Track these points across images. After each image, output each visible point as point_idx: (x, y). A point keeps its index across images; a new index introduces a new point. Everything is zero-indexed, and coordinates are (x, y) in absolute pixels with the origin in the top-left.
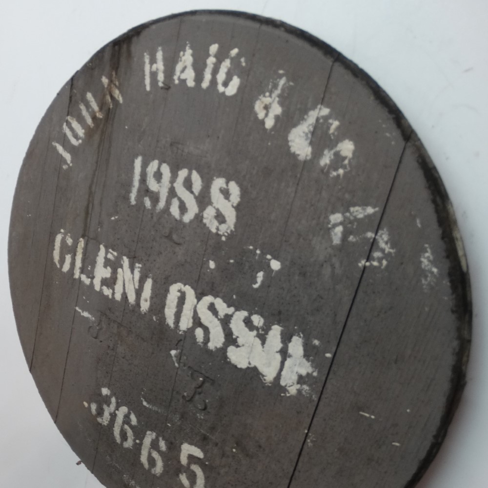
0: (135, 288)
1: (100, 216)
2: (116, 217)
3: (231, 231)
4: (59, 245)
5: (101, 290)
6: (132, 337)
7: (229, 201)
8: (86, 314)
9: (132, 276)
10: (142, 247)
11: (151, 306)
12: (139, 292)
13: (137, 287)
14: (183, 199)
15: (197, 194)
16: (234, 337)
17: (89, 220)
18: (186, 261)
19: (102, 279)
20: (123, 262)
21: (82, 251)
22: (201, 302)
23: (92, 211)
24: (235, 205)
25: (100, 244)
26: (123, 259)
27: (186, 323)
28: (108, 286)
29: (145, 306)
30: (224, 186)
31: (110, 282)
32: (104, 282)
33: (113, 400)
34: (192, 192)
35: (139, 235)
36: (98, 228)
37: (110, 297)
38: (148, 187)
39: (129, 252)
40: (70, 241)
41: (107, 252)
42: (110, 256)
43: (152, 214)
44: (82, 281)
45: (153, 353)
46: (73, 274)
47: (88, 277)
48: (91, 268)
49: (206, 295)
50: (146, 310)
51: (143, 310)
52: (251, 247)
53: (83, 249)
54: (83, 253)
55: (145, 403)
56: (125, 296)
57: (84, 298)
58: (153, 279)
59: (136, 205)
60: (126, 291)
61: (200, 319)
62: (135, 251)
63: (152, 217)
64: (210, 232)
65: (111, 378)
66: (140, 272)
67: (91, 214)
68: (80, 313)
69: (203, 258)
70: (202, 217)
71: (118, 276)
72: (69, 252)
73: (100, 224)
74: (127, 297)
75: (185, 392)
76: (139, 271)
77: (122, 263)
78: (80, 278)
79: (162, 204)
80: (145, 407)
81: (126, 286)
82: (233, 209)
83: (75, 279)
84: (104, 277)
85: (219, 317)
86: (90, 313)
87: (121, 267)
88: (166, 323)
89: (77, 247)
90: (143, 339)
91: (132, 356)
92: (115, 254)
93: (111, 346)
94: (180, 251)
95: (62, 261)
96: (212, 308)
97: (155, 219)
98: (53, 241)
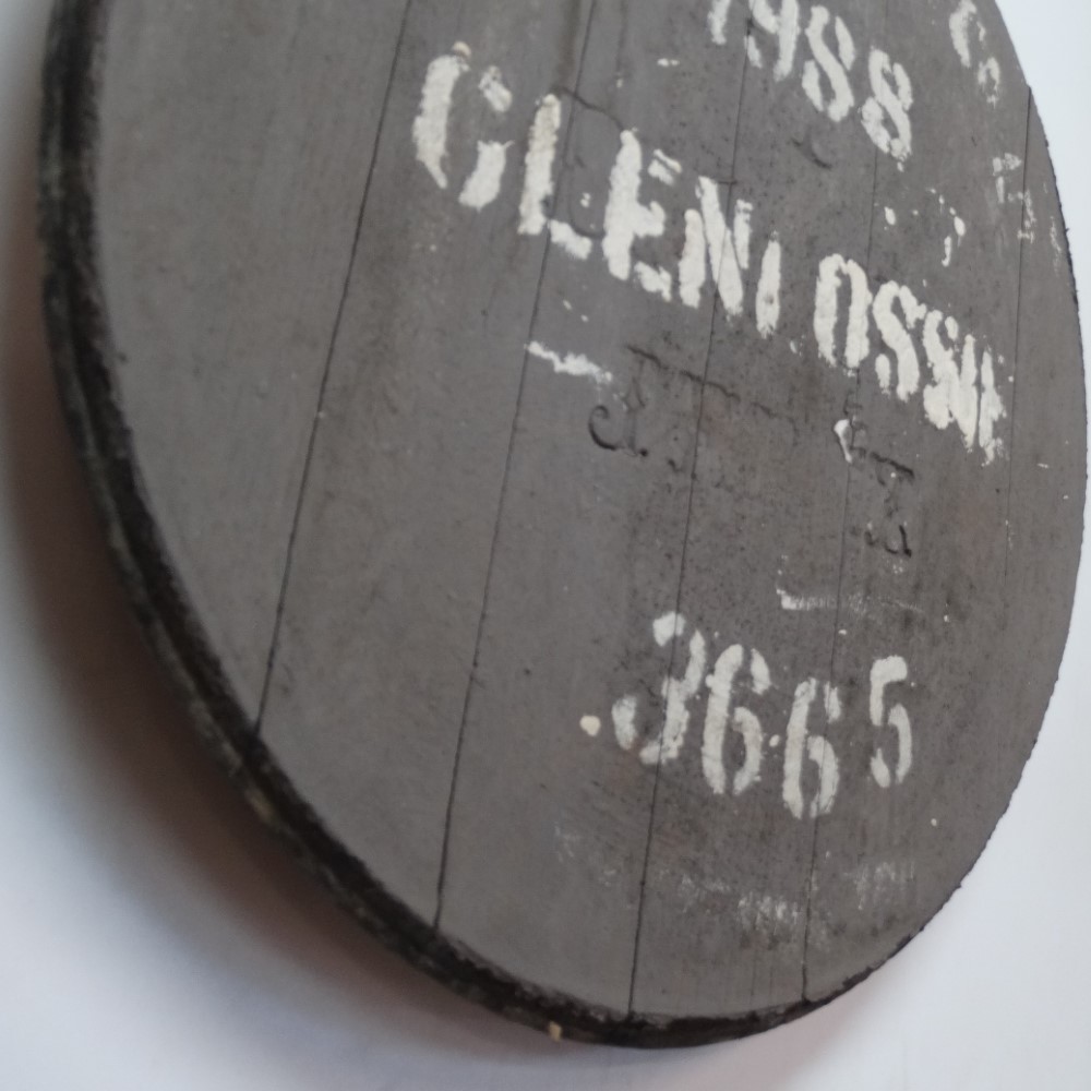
0: (739, 266)
1: (622, 43)
2: (675, 63)
3: (908, 154)
4: (446, 98)
5: (633, 274)
6: (738, 413)
7: (899, 98)
8: (576, 365)
9: (729, 233)
10: (750, 159)
11: (783, 313)
12: (750, 279)
13: (745, 265)
14: (825, 68)
15: (849, 67)
16: (929, 365)
17: (579, 42)
18: (844, 205)
19: (637, 239)
20: (702, 192)
21: (554, 139)
22: (878, 297)
23: (590, 20)
24: (907, 108)
25: (622, 128)
26: (699, 184)
27: (857, 349)
28: (655, 265)
29: (768, 316)
30: (888, 68)
31: (662, 251)
32: (643, 250)
33: (697, 644)
34: (840, 61)
35: (738, 125)
36: (617, 78)
37: (667, 295)
38: (751, 13)
39: (718, 165)
40: (498, 96)
41: (647, 159)
42: (656, 170)
43: (765, 82)
44: (556, 245)
45: (795, 444)
46: (516, 218)
47: (580, 231)
48: (592, 202)
49: (885, 281)
50: (771, 328)
51: (764, 328)
52: (933, 191)
53: (559, 132)
54: (557, 146)
55: (788, 603)
56: (710, 291)
57: (567, 305)
58: (781, 243)
59: (726, 46)
60: (716, 277)
61: (880, 333)
62: (733, 167)
63: (766, 90)
64: (877, 150)
65: (683, 568)
66: (752, 223)
67: (588, 29)
68: (548, 364)
69: (873, 202)
70: (861, 116)
71: (689, 231)
72: (495, 135)
73: (623, 66)
74: (717, 295)
75: (868, 521)
76: (747, 221)
77: (698, 194)
78: (547, 233)
79: (785, 66)
80: (787, 612)
81: (715, 261)
82: (905, 116)
83: (526, 237)
84: (642, 233)
85: (908, 327)
86: (591, 358)
87: (697, 206)
88: (820, 355)
89: (531, 122)
90: (767, 411)
91: (742, 469)
92: (675, 165)
93: (678, 457)
94: (830, 179)
95: (461, 161)
96: (897, 308)
97: (772, 95)
98: (418, 77)
